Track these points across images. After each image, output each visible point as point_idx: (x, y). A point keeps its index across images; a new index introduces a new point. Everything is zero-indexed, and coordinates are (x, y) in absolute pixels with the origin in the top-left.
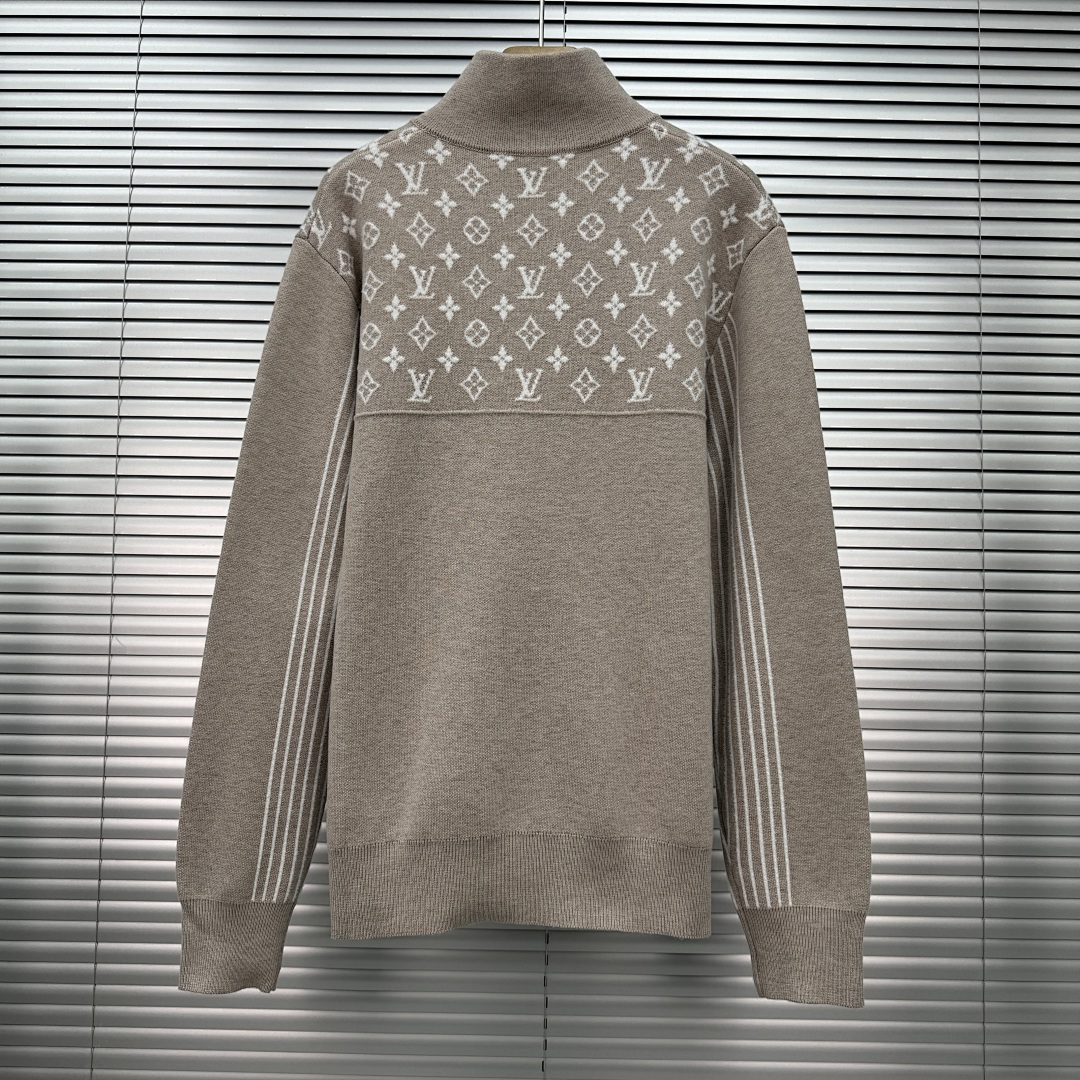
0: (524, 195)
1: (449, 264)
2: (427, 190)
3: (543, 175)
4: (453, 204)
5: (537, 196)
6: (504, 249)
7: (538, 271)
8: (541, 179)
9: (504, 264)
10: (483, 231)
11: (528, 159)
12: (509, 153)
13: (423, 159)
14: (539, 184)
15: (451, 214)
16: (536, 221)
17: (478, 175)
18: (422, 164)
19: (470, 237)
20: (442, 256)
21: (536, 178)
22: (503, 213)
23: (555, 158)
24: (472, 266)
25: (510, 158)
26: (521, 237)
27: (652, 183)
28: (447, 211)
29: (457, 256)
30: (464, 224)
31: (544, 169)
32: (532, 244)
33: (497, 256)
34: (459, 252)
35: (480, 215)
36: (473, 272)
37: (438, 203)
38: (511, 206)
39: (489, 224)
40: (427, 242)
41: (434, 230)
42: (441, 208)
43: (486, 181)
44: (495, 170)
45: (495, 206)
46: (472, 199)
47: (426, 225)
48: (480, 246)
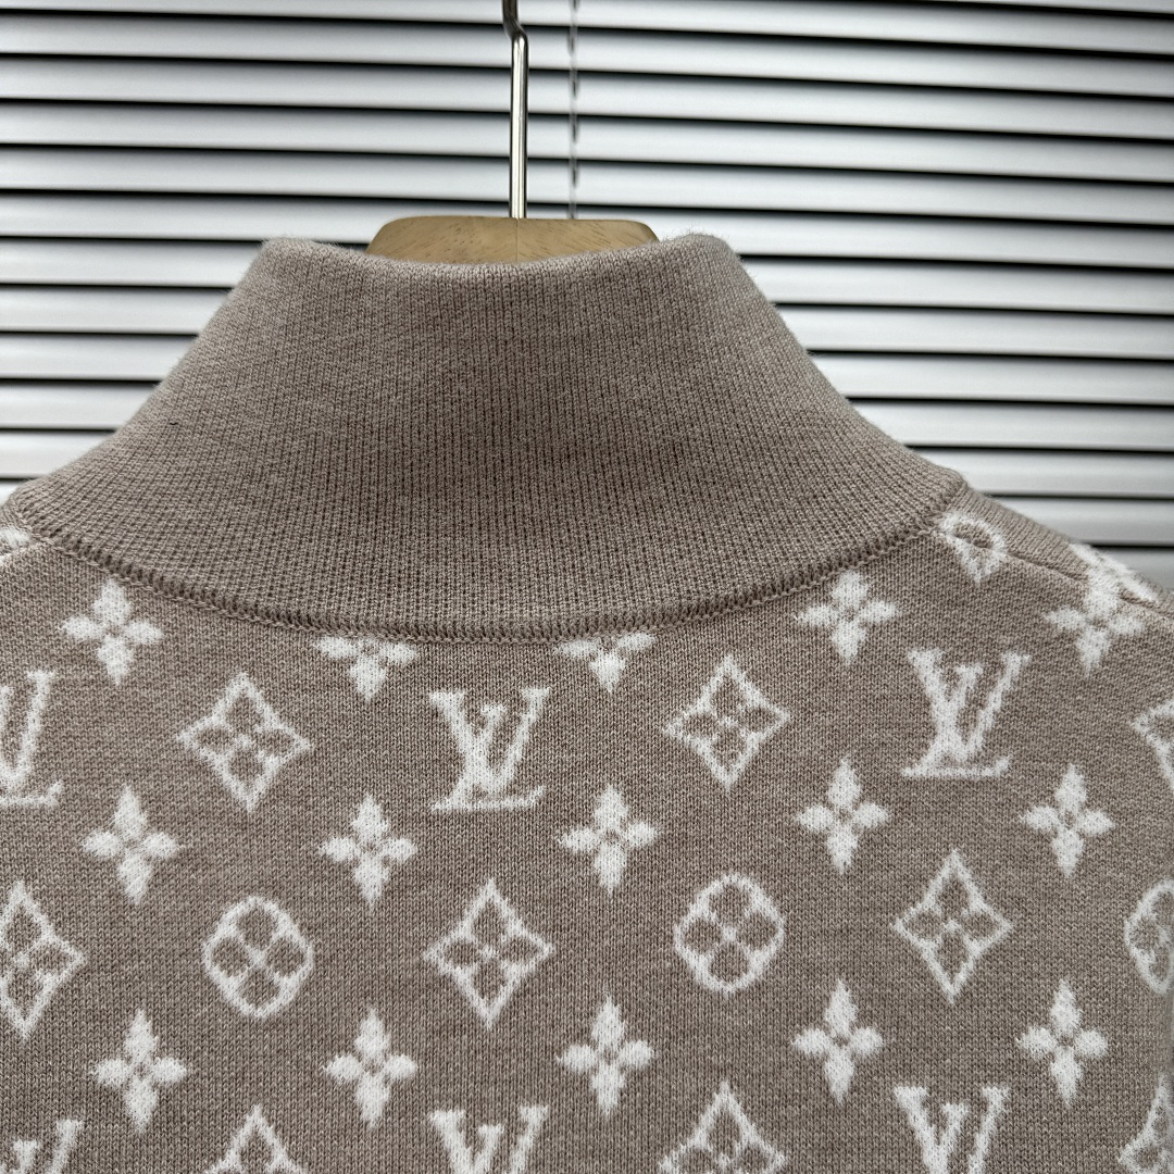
0: (456, 800)
1: (141, 1105)
2: (57, 788)
3: (531, 716)
4: (162, 845)
5: (509, 803)
6: (372, 1036)
7: (514, 1128)
8: (522, 734)
9: (372, 1099)
10: (286, 958)
11: (471, 657)
12: (395, 632)
13: (46, 659)
14: (515, 752)
15: (153, 885)
16: (506, 910)
17: (272, 721)
18: (42, 678)
19: (230, 986)
20: (110, 1071)
21: (505, 733)
22: (371, 878)
23: (577, 649)
24: (237, 1114)
25: (401, 653)
26: (447, 981)
27: (962, 751)
28: (135, 878)
29: (172, 1070)
30: (208, 927)
31: (536, 695)
32: (488, 1011)
33: (341, 1067)
34: (184, 1054)
35: (274, 890)
36: (241, 1139)
37: (100, 843)
38: (403, 849)
39: (308, 929)
40: (49, 1012)
41: (78, 958)
42: (110, 865)
43: (303, 745)
44: (335, 698)
45: (338, 849)
46: (243, 824)
47: (48, 936)
48: (273, 1024)
